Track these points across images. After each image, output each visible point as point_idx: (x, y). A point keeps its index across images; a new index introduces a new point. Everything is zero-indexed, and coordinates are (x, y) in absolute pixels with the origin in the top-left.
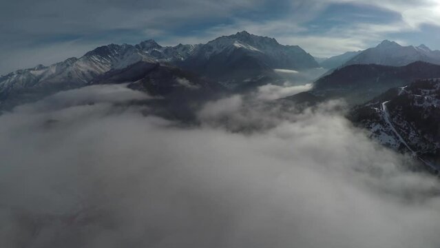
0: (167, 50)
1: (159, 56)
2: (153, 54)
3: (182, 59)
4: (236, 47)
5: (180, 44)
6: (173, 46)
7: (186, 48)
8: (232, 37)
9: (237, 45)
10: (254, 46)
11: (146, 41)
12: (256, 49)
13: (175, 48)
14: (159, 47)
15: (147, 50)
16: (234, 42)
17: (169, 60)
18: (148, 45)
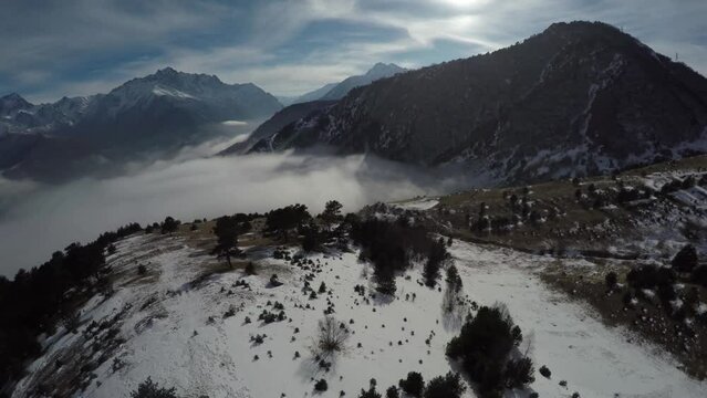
0: (43, 110)
1: (32, 122)
2: (20, 118)
3: (71, 123)
4: (156, 96)
5: (65, 98)
6: (53, 101)
7: (75, 103)
8: (150, 78)
9: (158, 92)
10: (185, 91)
11: (6, 97)
12: (186, 96)
13: (56, 105)
14: (29, 106)
15: (8, 114)
16: (153, 87)
17: (48, 127)
18: (8, 103)
